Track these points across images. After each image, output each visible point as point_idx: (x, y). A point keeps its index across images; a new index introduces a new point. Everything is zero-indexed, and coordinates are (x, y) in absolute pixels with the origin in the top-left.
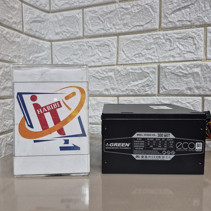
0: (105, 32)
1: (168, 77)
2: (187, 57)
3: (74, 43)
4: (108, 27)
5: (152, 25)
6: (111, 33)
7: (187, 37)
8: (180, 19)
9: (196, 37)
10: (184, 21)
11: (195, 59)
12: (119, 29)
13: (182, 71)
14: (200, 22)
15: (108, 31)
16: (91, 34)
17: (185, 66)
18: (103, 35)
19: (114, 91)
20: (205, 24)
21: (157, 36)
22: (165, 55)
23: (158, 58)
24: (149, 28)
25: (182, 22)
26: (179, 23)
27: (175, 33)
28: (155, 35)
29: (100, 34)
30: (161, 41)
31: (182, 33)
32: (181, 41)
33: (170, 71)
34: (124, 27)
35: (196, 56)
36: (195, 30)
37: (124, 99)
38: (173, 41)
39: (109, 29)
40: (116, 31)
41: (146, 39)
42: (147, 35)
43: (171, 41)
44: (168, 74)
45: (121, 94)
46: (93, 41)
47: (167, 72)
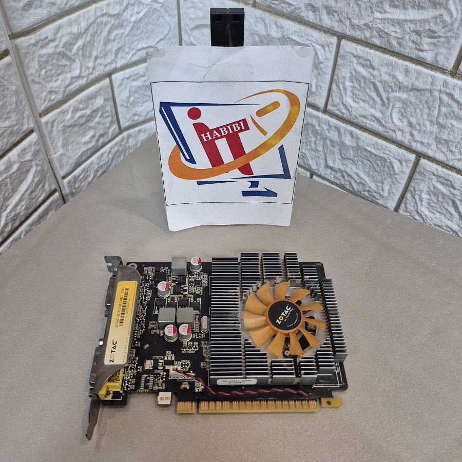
19: (331, 16)
37: (354, 52)
45: (348, 33)
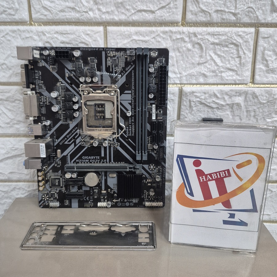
0: (78, 15)
1: (194, 109)
2: (226, 78)
3: (10, 33)
4: (84, 5)
5: (169, 12)
6: (92, 19)
7: (227, 44)
8: (219, 9)
9: (242, 44)
10: (225, 12)
11: (238, 82)
12: (108, 12)
13: (217, 101)
14: (250, 17)
15: (84, 13)
16: (49, 17)
17: (223, 94)
18: (73, 20)
20: (257, 22)
21: (179, 37)
22: (190, 72)
23: (180, 77)
24: (165, 19)
25: (222, 14)
26: (217, 15)
27: (210, 34)
28: (175, 33)
29: (67, 19)
30: (185, 46)
31: (221, 35)
32: (218, 48)
33: (198, 99)
34: (118, 11)
35: (238, 78)
36: (241, 31)
38: (206, 48)
39: (86, 10)
40: (100, 16)
41: (160, 40)
42: (161, 32)
43: (201, 48)
44: (196, 104)
46: (53, 32)
47: (194, 102)
